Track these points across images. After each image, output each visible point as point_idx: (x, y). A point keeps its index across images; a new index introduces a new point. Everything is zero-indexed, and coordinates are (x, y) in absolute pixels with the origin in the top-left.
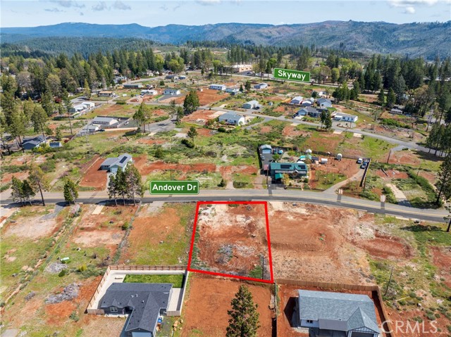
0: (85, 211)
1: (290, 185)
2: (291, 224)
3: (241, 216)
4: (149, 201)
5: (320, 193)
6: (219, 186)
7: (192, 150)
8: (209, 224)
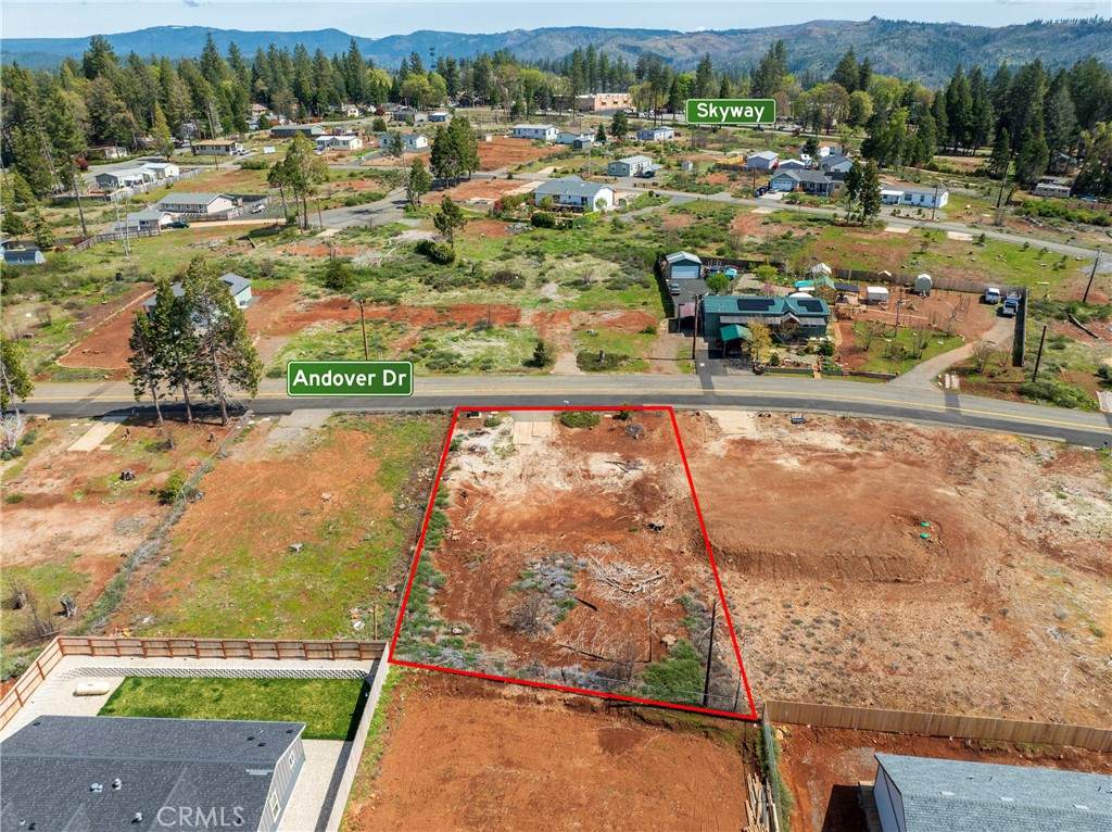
0: (47, 441)
1: (775, 360)
2: (794, 484)
3: (605, 456)
4: (279, 410)
5: (881, 385)
6: (529, 364)
7: (445, 269)
8: (489, 484)
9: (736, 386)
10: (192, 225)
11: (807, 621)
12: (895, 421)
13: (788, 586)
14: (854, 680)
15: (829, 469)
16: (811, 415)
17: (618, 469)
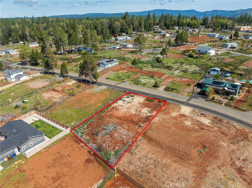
1: (213, 98)
3: (147, 109)
4: (100, 84)
6: (154, 86)
8: (120, 108)
9: (196, 102)
10: (122, 49)
11: (149, 157)
12: (231, 122)
13: (155, 148)
14: (144, 174)
15: (197, 127)
16: (208, 113)
17: (147, 112)
